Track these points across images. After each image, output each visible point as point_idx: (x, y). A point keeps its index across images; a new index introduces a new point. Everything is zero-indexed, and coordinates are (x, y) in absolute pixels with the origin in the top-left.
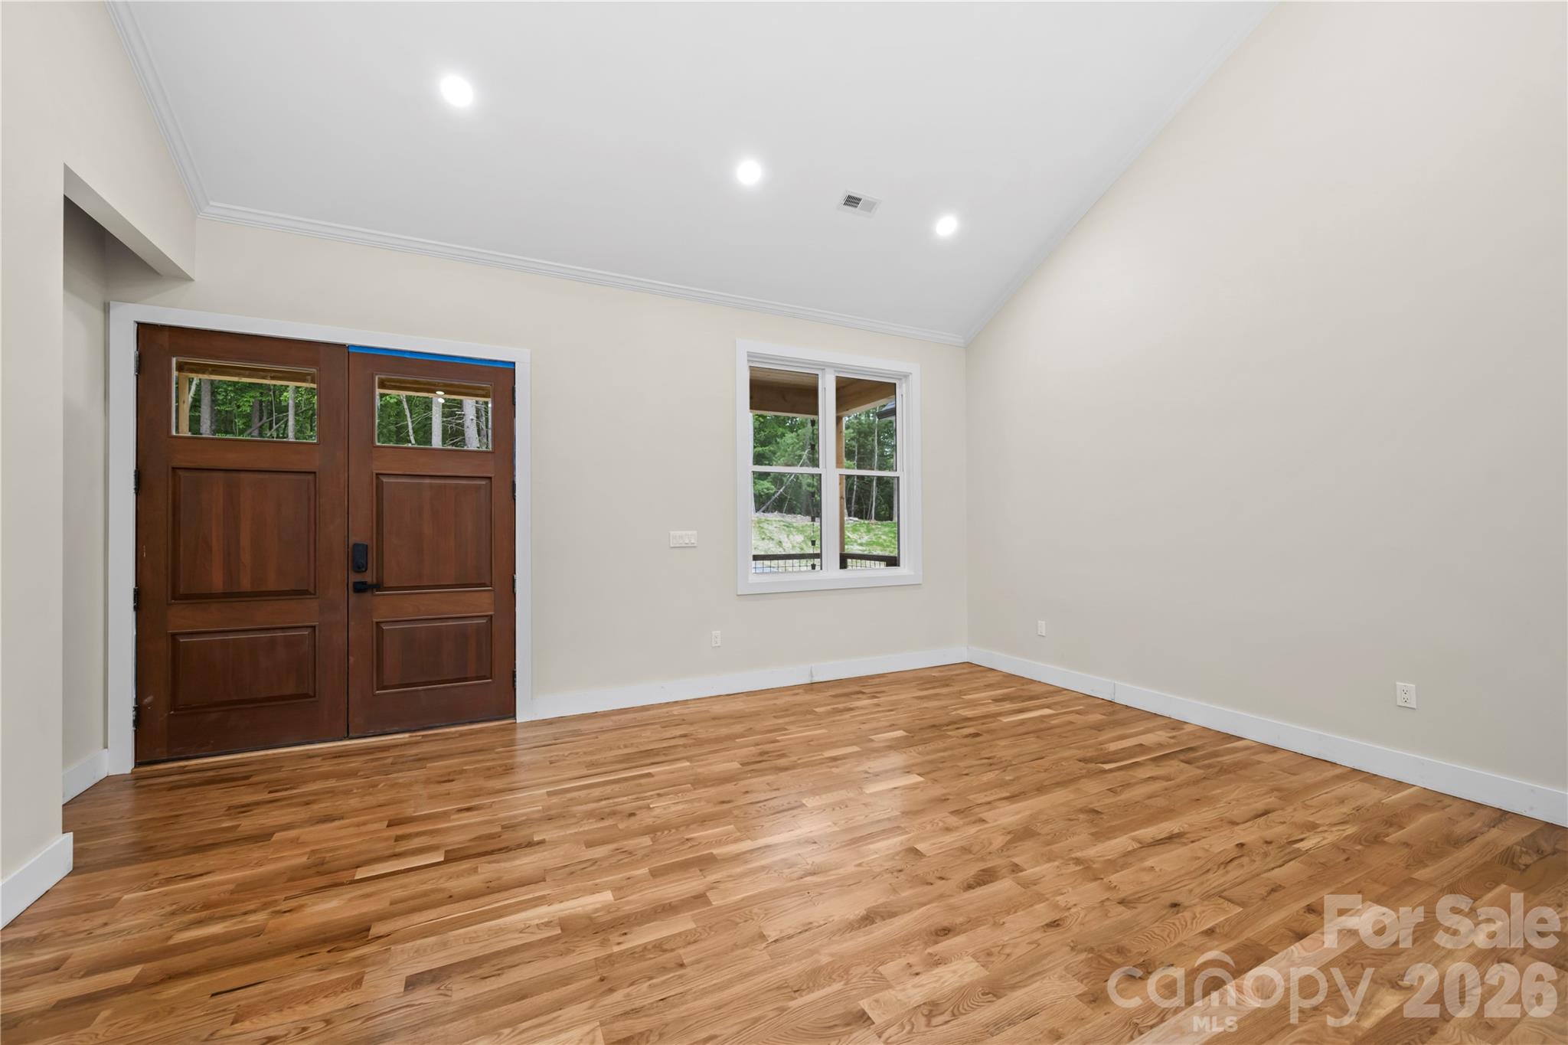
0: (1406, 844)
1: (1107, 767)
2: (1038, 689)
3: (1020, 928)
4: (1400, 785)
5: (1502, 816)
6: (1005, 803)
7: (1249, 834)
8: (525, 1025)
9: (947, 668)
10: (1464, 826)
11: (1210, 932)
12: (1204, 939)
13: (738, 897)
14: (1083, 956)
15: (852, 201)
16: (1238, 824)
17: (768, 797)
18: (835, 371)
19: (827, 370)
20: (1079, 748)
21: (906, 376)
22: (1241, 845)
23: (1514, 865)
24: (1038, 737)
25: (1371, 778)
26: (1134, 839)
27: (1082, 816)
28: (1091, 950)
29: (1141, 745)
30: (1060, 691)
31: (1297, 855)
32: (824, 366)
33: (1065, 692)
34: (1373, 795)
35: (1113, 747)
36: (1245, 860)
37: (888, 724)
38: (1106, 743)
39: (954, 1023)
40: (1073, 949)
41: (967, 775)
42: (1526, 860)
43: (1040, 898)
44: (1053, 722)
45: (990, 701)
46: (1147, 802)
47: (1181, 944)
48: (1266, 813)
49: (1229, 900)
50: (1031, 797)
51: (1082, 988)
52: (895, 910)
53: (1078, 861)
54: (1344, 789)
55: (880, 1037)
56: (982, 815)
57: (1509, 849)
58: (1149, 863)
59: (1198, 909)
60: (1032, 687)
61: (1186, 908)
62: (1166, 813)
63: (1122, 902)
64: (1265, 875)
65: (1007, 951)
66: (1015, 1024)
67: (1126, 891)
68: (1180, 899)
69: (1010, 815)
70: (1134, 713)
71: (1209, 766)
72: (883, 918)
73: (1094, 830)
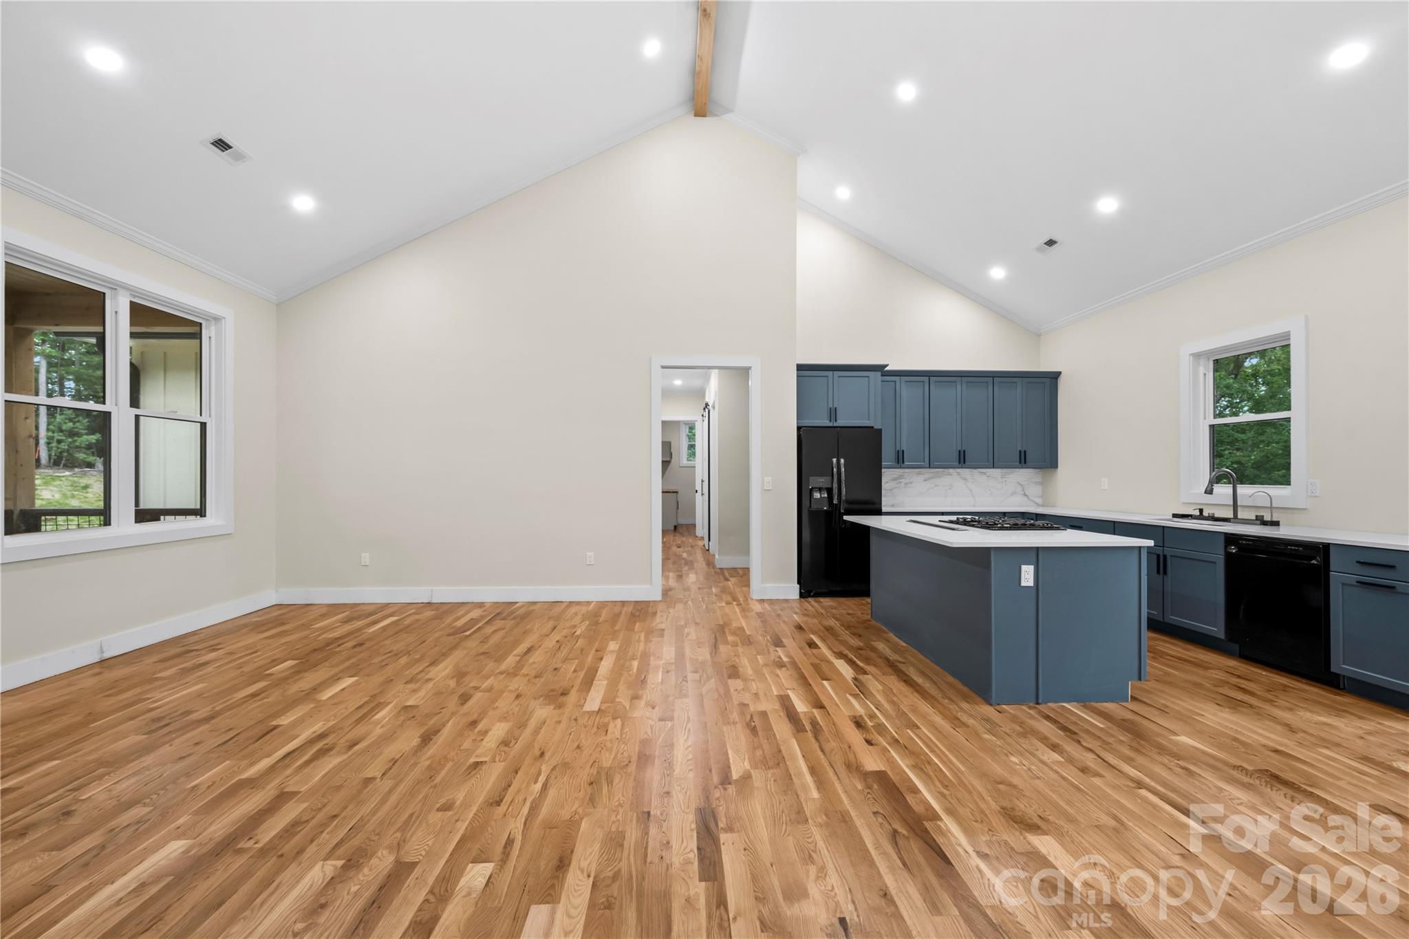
0: (606, 621)
1: (468, 633)
2: (372, 608)
3: (505, 703)
4: (589, 603)
5: (623, 603)
6: (431, 668)
7: (556, 636)
8: (259, 901)
9: (264, 611)
10: (617, 610)
11: (575, 671)
12: (575, 674)
13: (317, 778)
14: (541, 699)
15: (221, 145)
16: (549, 635)
17: (232, 736)
18: (131, 294)
19: (121, 291)
20: (441, 630)
21: (217, 319)
22: (557, 641)
23: (635, 616)
24: (407, 633)
25: (578, 603)
26: (516, 656)
27: (481, 657)
28: (542, 696)
29: (472, 619)
30: (387, 605)
31: (578, 637)
32: (116, 286)
33: (390, 605)
34: (584, 609)
35: (459, 623)
36: (564, 645)
37: (269, 661)
38: (452, 624)
39: (519, 742)
40: (535, 699)
41: (386, 665)
42: (637, 613)
43: (501, 692)
44: (406, 623)
45: (340, 624)
46: (505, 640)
47: (569, 679)
48: (555, 628)
49: (571, 659)
50: (442, 662)
51: (552, 707)
52: (438, 728)
53: (501, 673)
54: (573, 610)
55: (495, 762)
56: (427, 677)
57: (631, 612)
58: (531, 661)
59: (564, 666)
60: (360, 607)
61: (560, 668)
62: (516, 643)
63: (536, 677)
64: (575, 647)
65: (511, 712)
66: (542, 728)
67: (533, 673)
68: (555, 666)
69: (442, 671)
70: (449, 606)
71: (514, 618)
72: (435, 735)
73: (493, 660)
